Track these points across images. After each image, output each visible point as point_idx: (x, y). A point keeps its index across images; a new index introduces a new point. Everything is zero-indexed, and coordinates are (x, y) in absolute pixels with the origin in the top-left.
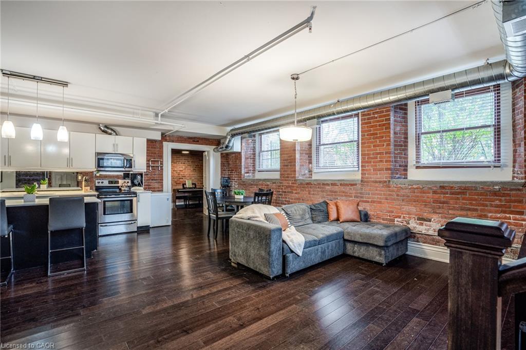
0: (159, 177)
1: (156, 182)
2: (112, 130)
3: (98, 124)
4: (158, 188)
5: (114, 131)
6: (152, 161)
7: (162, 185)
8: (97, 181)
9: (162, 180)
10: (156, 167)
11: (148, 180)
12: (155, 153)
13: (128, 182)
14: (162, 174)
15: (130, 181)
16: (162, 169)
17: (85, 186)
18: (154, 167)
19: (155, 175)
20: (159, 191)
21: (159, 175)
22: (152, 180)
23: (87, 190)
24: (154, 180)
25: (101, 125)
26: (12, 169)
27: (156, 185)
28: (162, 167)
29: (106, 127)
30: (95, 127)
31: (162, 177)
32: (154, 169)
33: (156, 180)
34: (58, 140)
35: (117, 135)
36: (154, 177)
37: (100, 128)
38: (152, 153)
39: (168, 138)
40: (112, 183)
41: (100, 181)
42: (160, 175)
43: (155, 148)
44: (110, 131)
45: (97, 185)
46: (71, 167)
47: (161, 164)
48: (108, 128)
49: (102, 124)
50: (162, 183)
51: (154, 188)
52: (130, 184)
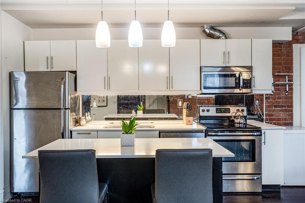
0: (286, 102)
1: (282, 111)
2: (220, 32)
3: (201, 25)
4: (285, 119)
5: (224, 34)
7: (291, 116)
8: (201, 109)
9: (292, 106)
10: (283, 85)
12: (280, 64)
13: (243, 111)
14: (291, 98)
15: (245, 108)
16: (291, 89)
17: (187, 116)
19: (281, 98)
20: (286, 125)
21: (285, 98)
22: (275, 106)
23: (189, 121)
24: (279, 106)
25: (206, 26)
26: (113, 93)
27: (282, 115)
28: (291, 85)
29: (212, 28)
30: (197, 30)
31: (292, 102)
32: (279, 90)
33: (282, 106)
34: (163, 46)
35: (226, 38)
36: (279, 102)
37: (204, 31)
39: (300, 37)
40: (221, 112)
41: (206, 109)
43: (280, 55)
44: (218, 34)
45: (202, 114)
46: (171, 89)
47: (289, 81)
48: (215, 30)
49: (207, 24)
50: (292, 111)
51: (279, 119)
52: (245, 114)
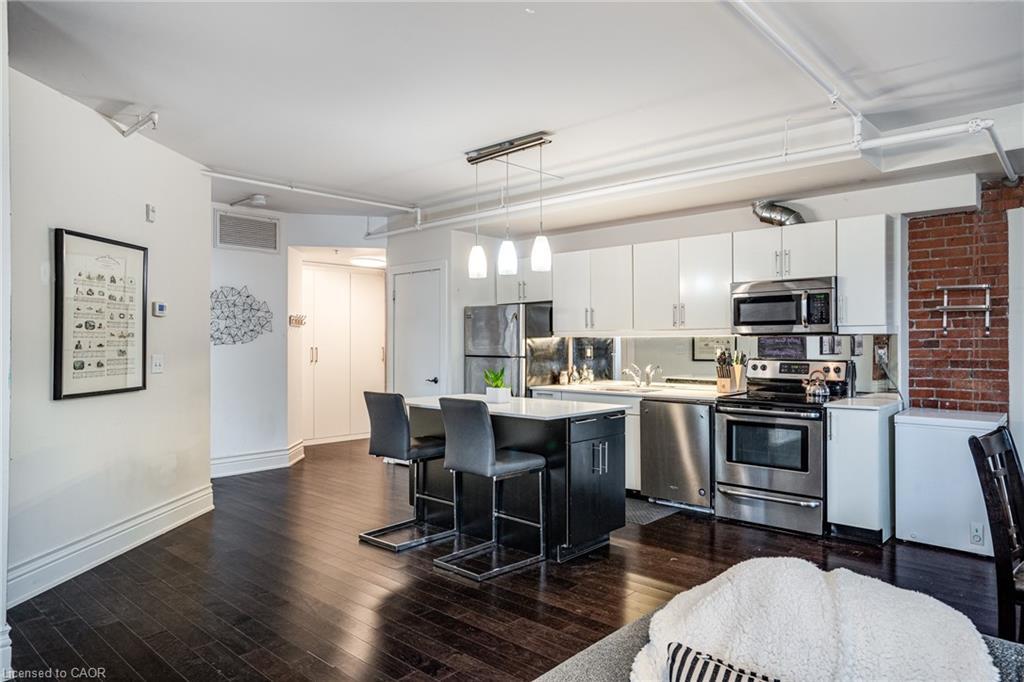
0: (985, 354)
1: (974, 374)
3: (750, 202)
4: (984, 396)
5: (793, 213)
6: (951, 292)
9: (1006, 365)
10: (976, 312)
11: (935, 364)
12: (969, 262)
14: (1003, 343)
15: (842, 365)
16: (1001, 322)
18: (963, 313)
19: (970, 344)
20: (986, 407)
21: (984, 344)
22: (955, 364)
23: (724, 387)
24: (965, 364)
25: (758, 203)
27: (974, 386)
28: (1000, 313)
32: (965, 324)
33: (974, 364)
35: (800, 222)
36: (965, 354)
37: (755, 213)
38: (953, 263)
40: (789, 372)
41: (759, 363)
42: (993, 344)
43: (967, 241)
44: (780, 216)
45: (750, 374)
46: (682, 326)
47: (995, 302)
50: (1005, 376)
51: (965, 396)
52: (840, 377)
